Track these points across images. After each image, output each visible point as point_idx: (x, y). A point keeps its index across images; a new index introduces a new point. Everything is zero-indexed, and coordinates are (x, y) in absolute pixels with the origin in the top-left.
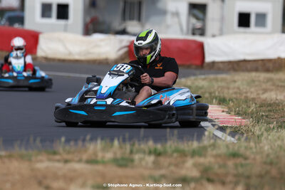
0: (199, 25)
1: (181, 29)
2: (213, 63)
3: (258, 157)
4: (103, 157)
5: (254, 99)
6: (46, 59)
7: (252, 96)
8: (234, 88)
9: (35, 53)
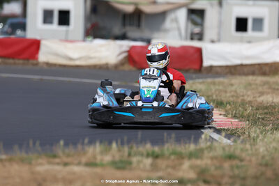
0: (197, 30)
1: (180, 34)
2: (211, 67)
3: (254, 159)
4: (102, 160)
5: (250, 102)
6: (47, 64)
7: (249, 99)
8: (231, 92)
9: (37, 59)
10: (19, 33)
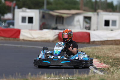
0: (88, 25)
1: (81, 27)
2: (94, 42)
5: (111, 56)
6: (24, 40)
7: (110, 55)
8: (103, 52)
9: (19, 38)
10: (11, 27)
